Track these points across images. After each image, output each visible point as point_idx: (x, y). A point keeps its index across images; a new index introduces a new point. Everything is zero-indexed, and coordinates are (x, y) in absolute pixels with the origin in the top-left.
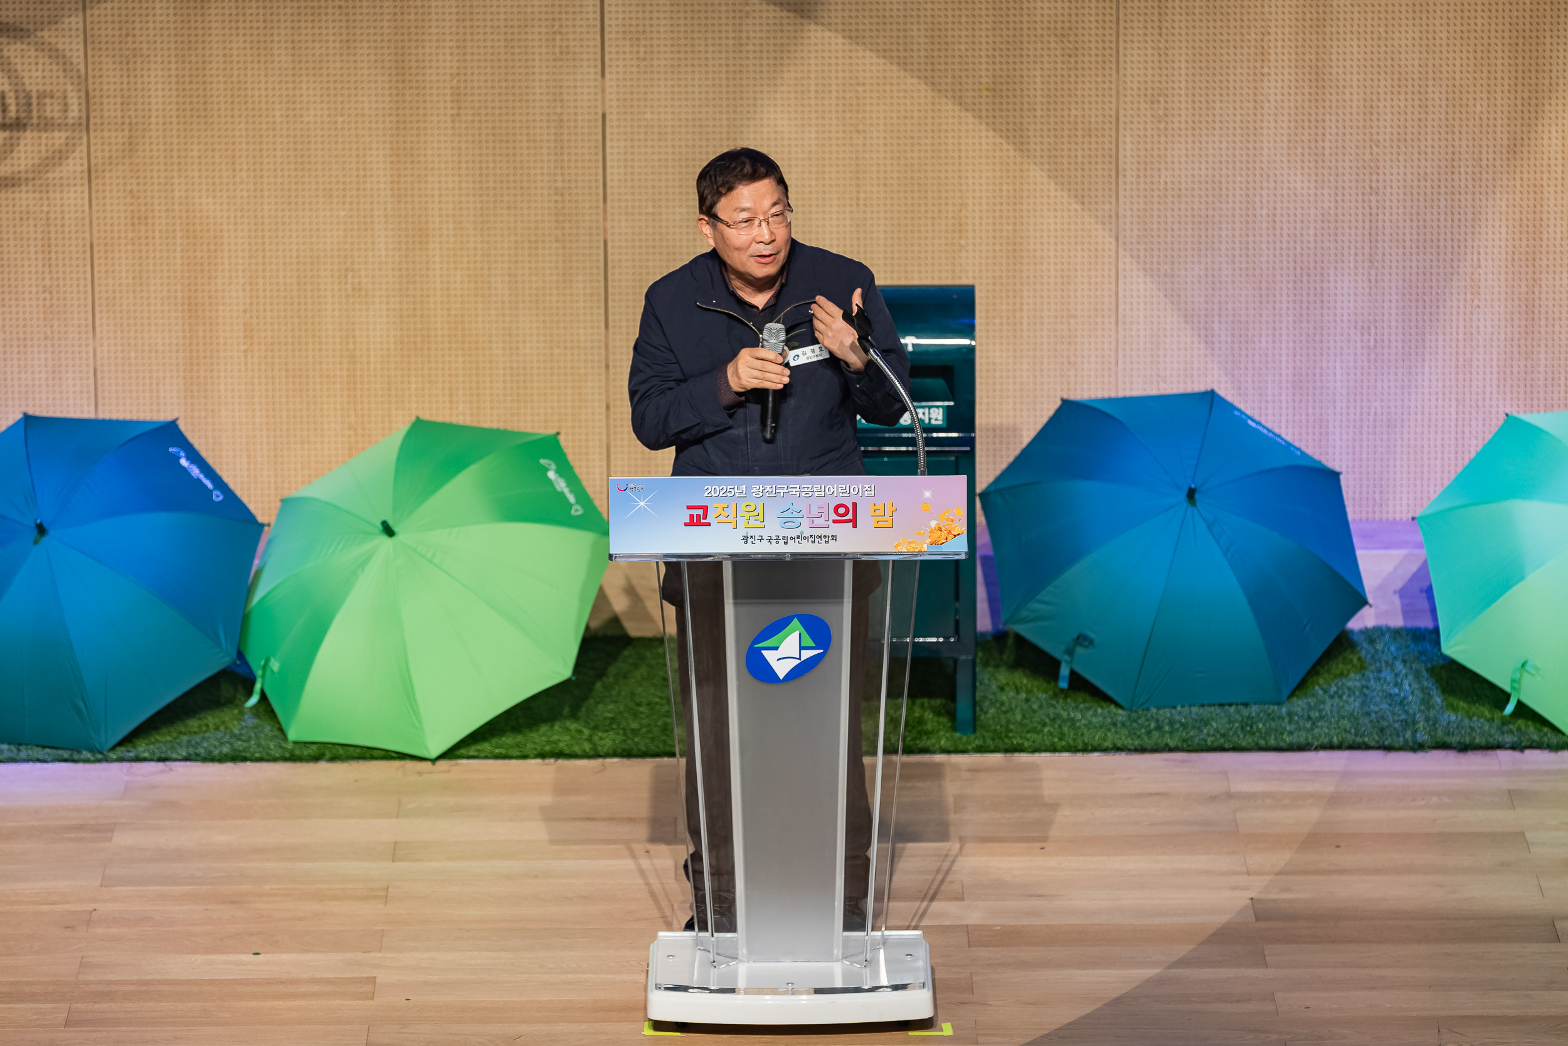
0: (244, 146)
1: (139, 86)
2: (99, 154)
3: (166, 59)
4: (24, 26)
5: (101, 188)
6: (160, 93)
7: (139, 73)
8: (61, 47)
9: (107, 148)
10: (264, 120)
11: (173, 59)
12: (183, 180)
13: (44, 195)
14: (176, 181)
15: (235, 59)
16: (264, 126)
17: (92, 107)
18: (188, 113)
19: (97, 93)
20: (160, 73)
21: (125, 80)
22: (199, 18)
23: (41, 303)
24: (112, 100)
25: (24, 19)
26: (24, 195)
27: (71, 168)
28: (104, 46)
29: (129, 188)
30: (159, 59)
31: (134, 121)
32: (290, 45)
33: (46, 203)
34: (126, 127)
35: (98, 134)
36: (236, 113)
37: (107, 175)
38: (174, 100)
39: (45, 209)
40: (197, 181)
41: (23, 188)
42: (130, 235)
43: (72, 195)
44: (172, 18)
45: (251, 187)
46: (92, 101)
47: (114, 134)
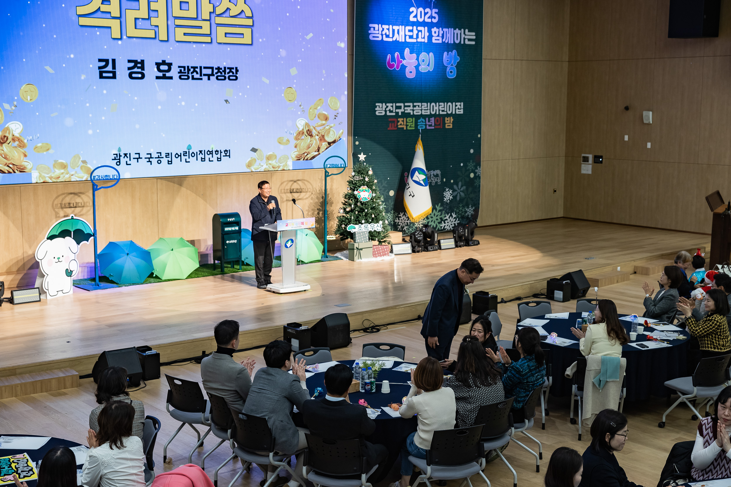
0: (113, 208)
8: (89, 195)
13: (87, 216)
25: (84, 192)
41: (84, 216)
45: (114, 213)
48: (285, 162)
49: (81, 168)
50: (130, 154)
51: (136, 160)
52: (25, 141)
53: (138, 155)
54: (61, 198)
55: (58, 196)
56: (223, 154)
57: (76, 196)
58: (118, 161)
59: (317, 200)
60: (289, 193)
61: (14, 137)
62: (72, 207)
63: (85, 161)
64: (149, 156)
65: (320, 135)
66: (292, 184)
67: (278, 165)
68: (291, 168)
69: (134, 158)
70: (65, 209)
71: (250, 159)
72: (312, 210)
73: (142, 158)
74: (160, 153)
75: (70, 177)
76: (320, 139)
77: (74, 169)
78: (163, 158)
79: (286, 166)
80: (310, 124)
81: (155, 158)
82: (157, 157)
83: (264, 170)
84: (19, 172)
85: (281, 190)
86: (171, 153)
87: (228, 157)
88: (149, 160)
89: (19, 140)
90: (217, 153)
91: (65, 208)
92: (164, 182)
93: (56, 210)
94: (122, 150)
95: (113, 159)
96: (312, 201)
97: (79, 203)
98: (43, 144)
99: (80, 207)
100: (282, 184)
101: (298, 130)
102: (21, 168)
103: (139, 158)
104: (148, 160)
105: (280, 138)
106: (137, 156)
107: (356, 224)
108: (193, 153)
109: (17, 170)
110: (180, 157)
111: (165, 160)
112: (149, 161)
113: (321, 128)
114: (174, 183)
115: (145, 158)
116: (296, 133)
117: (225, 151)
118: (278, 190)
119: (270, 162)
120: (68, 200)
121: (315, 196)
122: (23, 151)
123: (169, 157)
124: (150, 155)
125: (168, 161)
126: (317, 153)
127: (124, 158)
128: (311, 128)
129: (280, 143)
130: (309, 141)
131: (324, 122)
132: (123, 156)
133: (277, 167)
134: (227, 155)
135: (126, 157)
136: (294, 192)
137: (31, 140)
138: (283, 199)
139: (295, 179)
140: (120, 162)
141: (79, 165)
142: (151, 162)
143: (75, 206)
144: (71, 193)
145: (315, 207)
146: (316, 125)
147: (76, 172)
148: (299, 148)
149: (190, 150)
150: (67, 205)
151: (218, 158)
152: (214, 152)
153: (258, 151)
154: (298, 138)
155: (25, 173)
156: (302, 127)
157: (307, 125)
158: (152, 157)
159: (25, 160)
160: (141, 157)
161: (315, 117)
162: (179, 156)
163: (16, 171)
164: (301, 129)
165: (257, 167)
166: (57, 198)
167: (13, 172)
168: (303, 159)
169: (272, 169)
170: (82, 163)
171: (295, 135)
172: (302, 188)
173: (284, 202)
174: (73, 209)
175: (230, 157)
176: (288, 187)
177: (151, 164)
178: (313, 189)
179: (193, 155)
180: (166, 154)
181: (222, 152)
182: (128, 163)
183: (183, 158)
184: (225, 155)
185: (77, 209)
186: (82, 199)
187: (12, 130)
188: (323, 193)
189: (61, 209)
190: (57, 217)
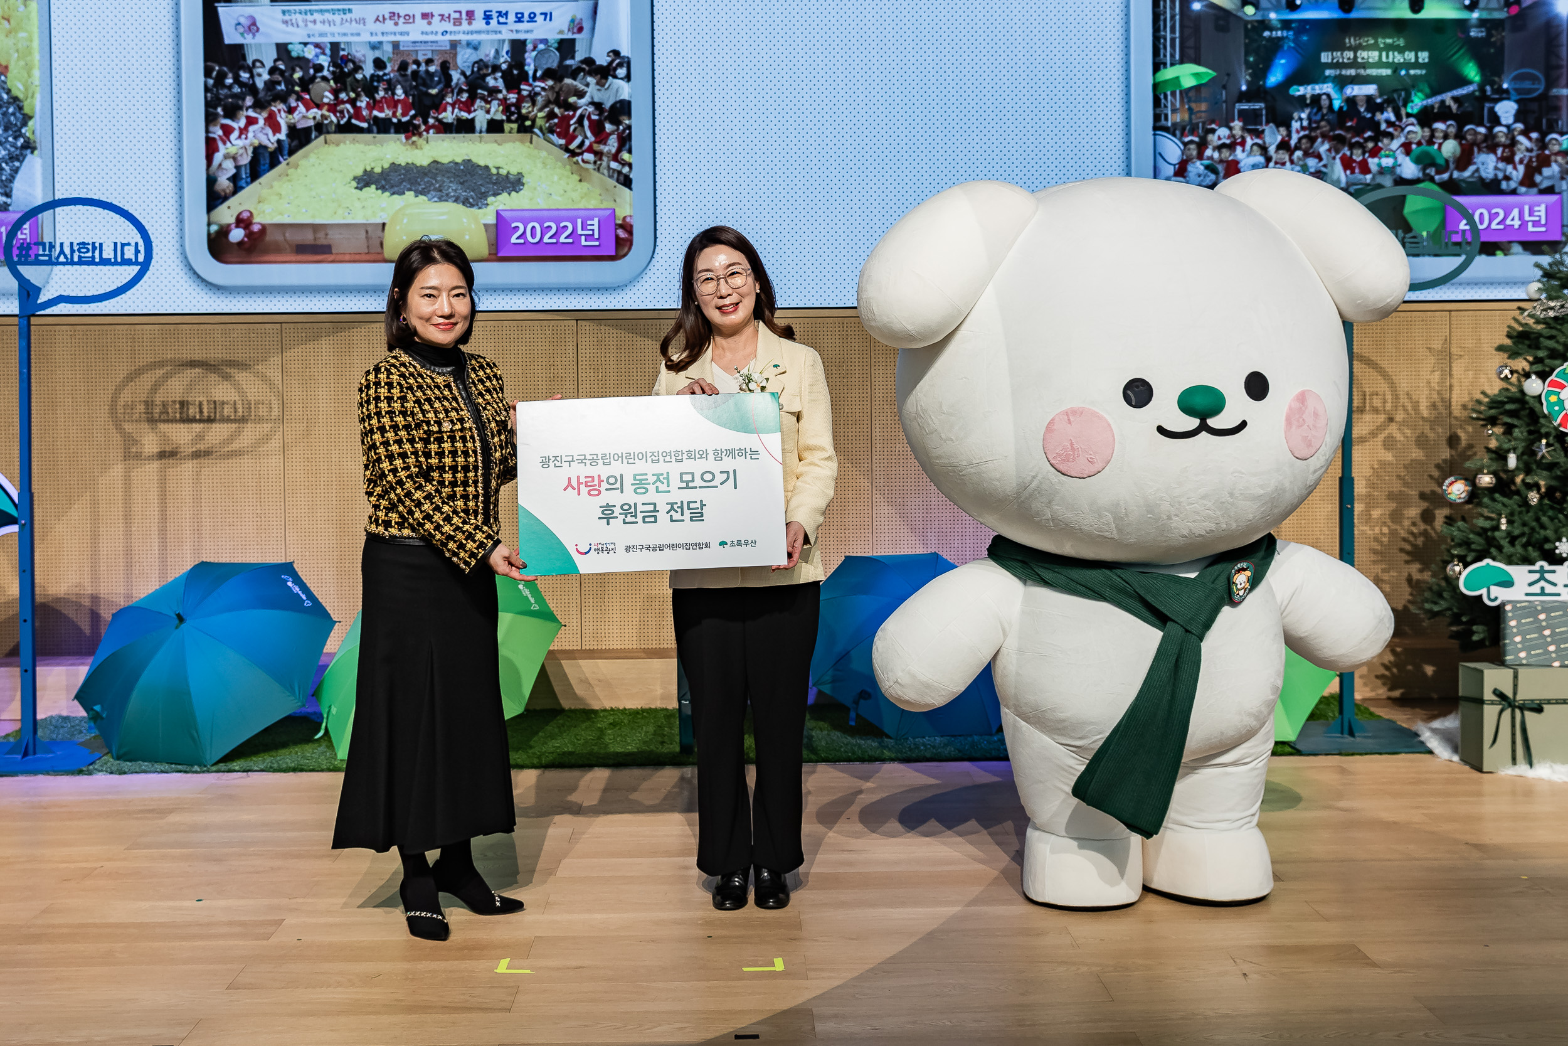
1: (313, 397)
2: (289, 437)
3: (329, 381)
5: (290, 456)
7: (313, 389)
8: (268, 375)
9: (294, 433)
11: (332, 381)
12: (337, 451)
13: (258, 461)
17: (286, 410)
18: (341, 413)
19: (289, 401)
21: (305, 393)
23: (255, 524)
24: (297, 405)
25: (248, 359)
26: (246, 461)
27: (273, 445)
28: (293, 374)
29: (306, 456)
30: (324, 381)
31: (309, 417)
33: (258, 465)
34: (305, 421)
35: (289, 425)
37: (294, 449)
38: (333, 405)
39: (258, 469)
41: (246, 457)
43: (274, 461)
44: (332, 358)
46: (286, 406)
47: (298, 425)
54: (147, 380)
57: (213, 377)
59: (1417, 454)
62: (193, 420)
70: (163, 427)
72: (1391, 497)
91: (164, 421)
92: (611, 335)
93: (128, 427)
96: (1389, 457)
97: (223, 403)
107: (1527, 561)
121: (1408, 431)
143: (206, 414)
144: (192, 364)
145: (1406, 484)
150: (174, 411)
166: (131, 377)
178: (1396, 397)
185: (216, 427)
186: (237, 387)
188: (1454, 422)
189: (147, 426)
190: (131, 454)
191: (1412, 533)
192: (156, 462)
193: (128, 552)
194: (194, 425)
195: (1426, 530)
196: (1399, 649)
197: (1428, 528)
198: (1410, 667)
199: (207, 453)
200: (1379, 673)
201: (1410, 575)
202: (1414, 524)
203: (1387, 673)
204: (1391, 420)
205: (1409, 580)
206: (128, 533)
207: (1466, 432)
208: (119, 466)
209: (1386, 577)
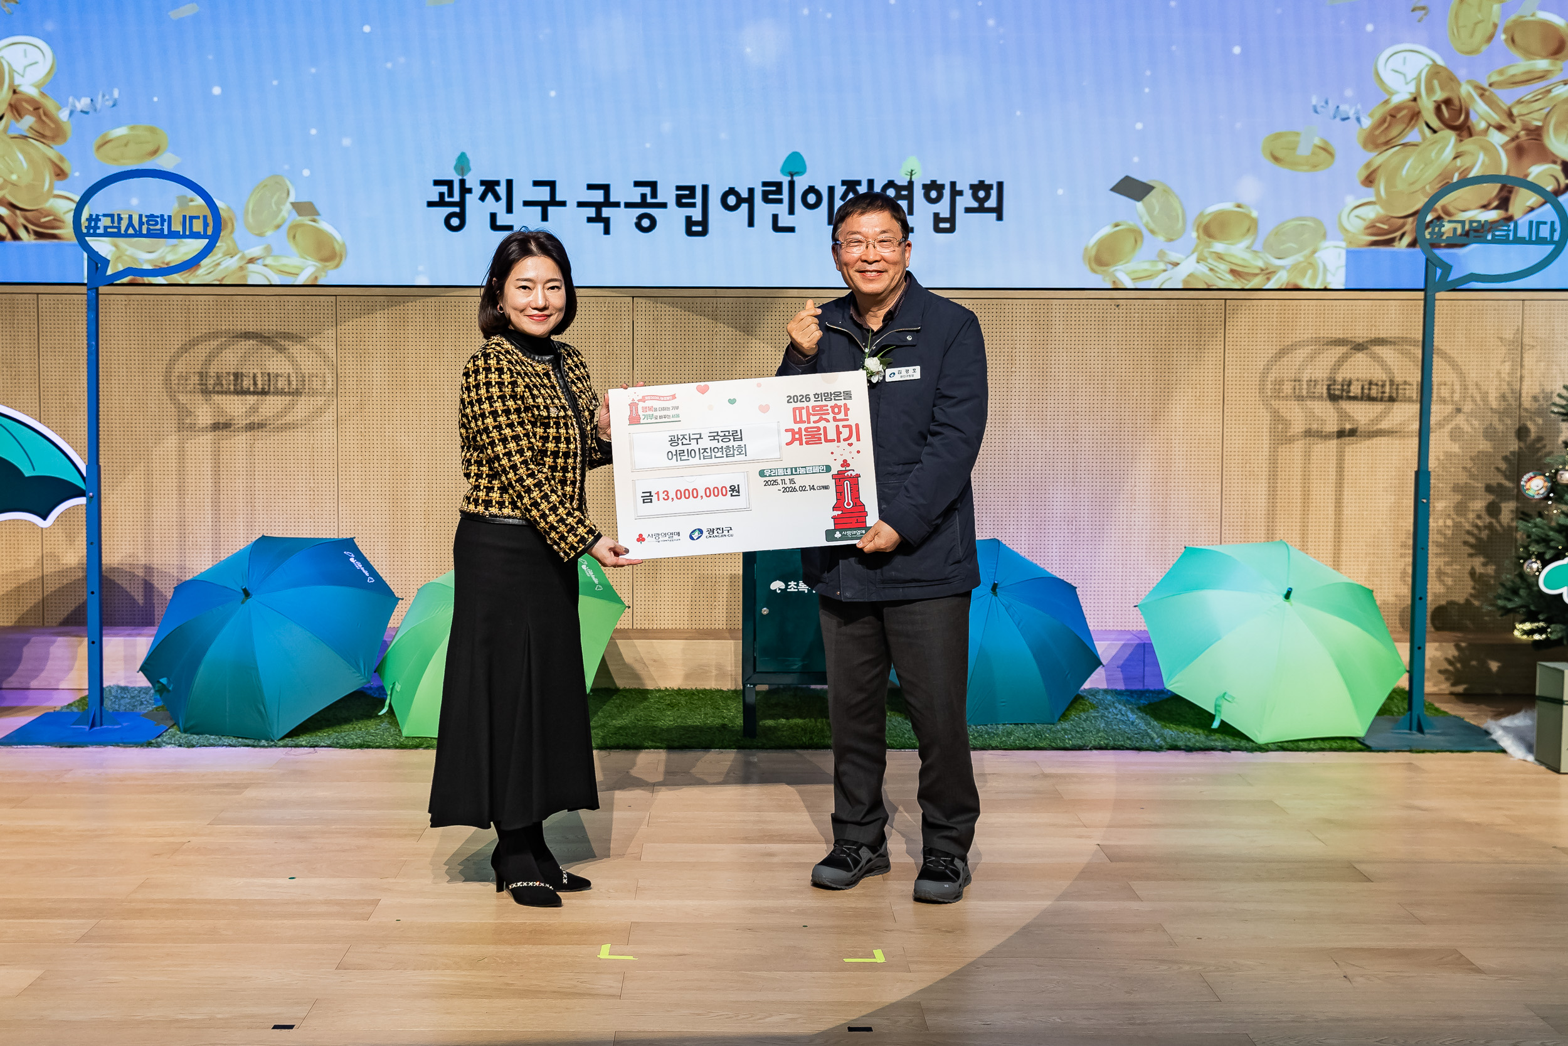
0: (426, 407)
1: (367, 371)
2: (343, 410)
3: (383, 355)
4: (302, 335)
5: (344, 430)
6: (378, 375)
7: (366, 363)
8: (322, 347)
9: (347, 406)
10: (438, 391)
11: (386, 355)
12: (390, 426)
13: (311, 434)
14: (387, 426)
15: (422, 355)
16: (438, 395)
17: (340, 383)
18: (394, 387)
19: (343, 374)
20: (379, 363)
21: (359, 367)
22: (402, 332)
23: (308, 497)
24: (351, 379)
25: (302, 332)
26: (300, 434)
27: (327, 418)
28: (347, 347)
29: (360, 430)
30: (379, 355)
31: (363, 391)
32: (453, 348)
33: (312, 438)
34: (359, 394)
35: (342, 398)
36: (422, 387)
37: (347, 422)
38: (387, 379)
39: (312, 442)
40: (399, 426)
41: (299, 430)
42: (360, 458)
43: (327, 434)
44: (386, 331)
45: (430, 430)
46: (339, 379)
47: (351, 398)
48: (1307, 252)
49: (294, 232)
50: (510, 183)
51: (539, 209)
52: (63, 115)
53: (548, 189)
54: (202, 351)
55: (192, 343)
56: (966, 200)
57: (268, 349)
58: (457, 210)
59: (1484, 446)
60: (1321, 398)
61: (16, 96)
62: (247, 392)
63: (311, 204)
64: (598, 196)
65: (1517, 127)
66: (1344, 359)
67: (1261, 264)
68: (1337, 281)
69: (527, 203)
70: (216, 398)
71: (1106, 230)
72: (1456, 489)
73: (563, 204)
74: (653, 185)
75: (241, 268)
76: (1513, 144)
77: (261, 235)
78: (663, 205)
79: (1310, 272)
80: (1461, 73)
81: (628, 205)
82: (638, 200)
83: (1185, 281)
84: (33, 236)
85: (1279, 382)
86: (705, 188)
87: (994, 215)
88: (599, 212)
89: (37, 109)
90: (934, 194)
91: (218, 392)
92: (667, 312)
93: (182, 398)
94: (472, 165)
95: (431, 204)
96: (1455, 448)
97: (277, 375)
98: (132, 128)
99: (282, 393)
100: (1282, 353)
101: (1387, 102)
102: (43, 220)
103: (553, 202)
104: (591, 212)
105: (1279, 136)
106: (544, 194)
108: (811, 189)
109: (26, 228)
110: (745, 207)
111: (671, 219)
112: (598, 218)
113: (1525, 92)
114: (715, 318)
115: (581, 204)
116: (1371, 116)
117: (975, 188)
118: (1263, 381)
119: (1219, 247)
120: (230, 359)
121: (1476, 423)
122: (51, 153)
123: (693, 205)
124: (601, 192)
125: (689, 222)
126: (1493, 215)
127: (483, 198)
128: (1465, 90)
129: (1276, 159)
130: (1449, 152)
131: (1542, 64)
132: (479, 190)
133: (1256, 275)
134: (987, 205)
135: (490, 196)
136: (1355, 398)
137: (86, 113)
138: (1287, 423)
139: (1361, 333)
140: (462, 216)
141: (284, 221)
142: (606, 222)
143: (260, 386)
144: (247, 335)
145: (1472, 476)
146: (1495, 78)
147: (269, 250)
148: (1390, 185)
149: (795, 178)
150: (228, 383)
151: (937, 218)
152: (918, 193)
153: (1153, 193)
154: (1382, 139)
155: (55, 241)
156: (1412, 88)
157: (1436, 72)
158: (612, 199)
159: (56, 192)
160: (558, 198)
161: (1490, 38)
162: (740, 200)
163: (22, 233)
164: (1402, 94)
165: (1146, 266)
166: (185, 348)
167: (9, 236)
168: (1407, 240)
169: (1229, 281)
170: (294, 213)
171: (1367, 123)
172: (1398, 379)
173: (1291, 440)
174: (251, 399)
175: (1000, 218)
176: (1320, 369)
177: (607, 231)
178: (1465, 387)
179: (811, 199)
180: (679, 188)
181: (961, 193)
182: (499, 223)
183: (764, 211)
184: (975, 205)
185: (270, 399)
186: (292, 360)
187: (12, 71)
188: (1524, 414)
189: (201, 397)
190: (185, 425)
191: (1477, 526)
192: (209, 434)
193: (182, 524)
194: (248, 397)
195: (1491, 523)
196: (1463, 644)
197: (1494, 521)
198: (1474, 663)
199: (261, 426)
200: (1442, 668)
201: (1473, 569)
202: (1479, 517)
203: (1450, 668)
204: (1459, 410)
205: (1472, 573)
206: (182, 505)
207: (1537, 424)
208: (173, 436)
209: (1448, 569)
